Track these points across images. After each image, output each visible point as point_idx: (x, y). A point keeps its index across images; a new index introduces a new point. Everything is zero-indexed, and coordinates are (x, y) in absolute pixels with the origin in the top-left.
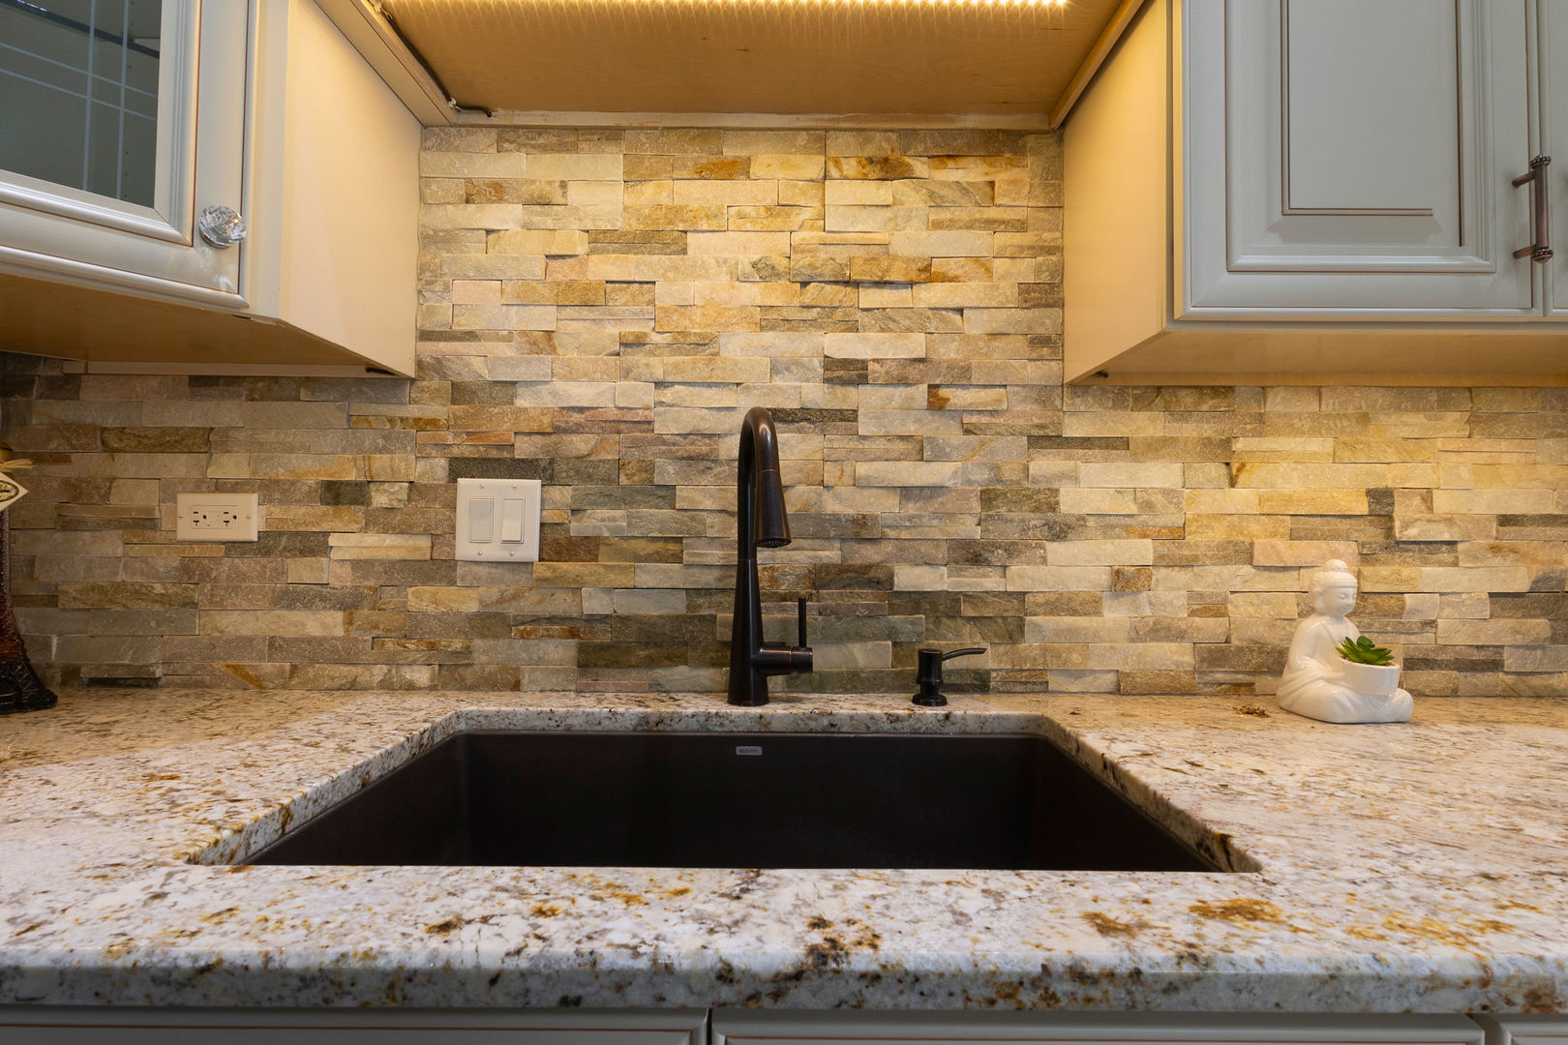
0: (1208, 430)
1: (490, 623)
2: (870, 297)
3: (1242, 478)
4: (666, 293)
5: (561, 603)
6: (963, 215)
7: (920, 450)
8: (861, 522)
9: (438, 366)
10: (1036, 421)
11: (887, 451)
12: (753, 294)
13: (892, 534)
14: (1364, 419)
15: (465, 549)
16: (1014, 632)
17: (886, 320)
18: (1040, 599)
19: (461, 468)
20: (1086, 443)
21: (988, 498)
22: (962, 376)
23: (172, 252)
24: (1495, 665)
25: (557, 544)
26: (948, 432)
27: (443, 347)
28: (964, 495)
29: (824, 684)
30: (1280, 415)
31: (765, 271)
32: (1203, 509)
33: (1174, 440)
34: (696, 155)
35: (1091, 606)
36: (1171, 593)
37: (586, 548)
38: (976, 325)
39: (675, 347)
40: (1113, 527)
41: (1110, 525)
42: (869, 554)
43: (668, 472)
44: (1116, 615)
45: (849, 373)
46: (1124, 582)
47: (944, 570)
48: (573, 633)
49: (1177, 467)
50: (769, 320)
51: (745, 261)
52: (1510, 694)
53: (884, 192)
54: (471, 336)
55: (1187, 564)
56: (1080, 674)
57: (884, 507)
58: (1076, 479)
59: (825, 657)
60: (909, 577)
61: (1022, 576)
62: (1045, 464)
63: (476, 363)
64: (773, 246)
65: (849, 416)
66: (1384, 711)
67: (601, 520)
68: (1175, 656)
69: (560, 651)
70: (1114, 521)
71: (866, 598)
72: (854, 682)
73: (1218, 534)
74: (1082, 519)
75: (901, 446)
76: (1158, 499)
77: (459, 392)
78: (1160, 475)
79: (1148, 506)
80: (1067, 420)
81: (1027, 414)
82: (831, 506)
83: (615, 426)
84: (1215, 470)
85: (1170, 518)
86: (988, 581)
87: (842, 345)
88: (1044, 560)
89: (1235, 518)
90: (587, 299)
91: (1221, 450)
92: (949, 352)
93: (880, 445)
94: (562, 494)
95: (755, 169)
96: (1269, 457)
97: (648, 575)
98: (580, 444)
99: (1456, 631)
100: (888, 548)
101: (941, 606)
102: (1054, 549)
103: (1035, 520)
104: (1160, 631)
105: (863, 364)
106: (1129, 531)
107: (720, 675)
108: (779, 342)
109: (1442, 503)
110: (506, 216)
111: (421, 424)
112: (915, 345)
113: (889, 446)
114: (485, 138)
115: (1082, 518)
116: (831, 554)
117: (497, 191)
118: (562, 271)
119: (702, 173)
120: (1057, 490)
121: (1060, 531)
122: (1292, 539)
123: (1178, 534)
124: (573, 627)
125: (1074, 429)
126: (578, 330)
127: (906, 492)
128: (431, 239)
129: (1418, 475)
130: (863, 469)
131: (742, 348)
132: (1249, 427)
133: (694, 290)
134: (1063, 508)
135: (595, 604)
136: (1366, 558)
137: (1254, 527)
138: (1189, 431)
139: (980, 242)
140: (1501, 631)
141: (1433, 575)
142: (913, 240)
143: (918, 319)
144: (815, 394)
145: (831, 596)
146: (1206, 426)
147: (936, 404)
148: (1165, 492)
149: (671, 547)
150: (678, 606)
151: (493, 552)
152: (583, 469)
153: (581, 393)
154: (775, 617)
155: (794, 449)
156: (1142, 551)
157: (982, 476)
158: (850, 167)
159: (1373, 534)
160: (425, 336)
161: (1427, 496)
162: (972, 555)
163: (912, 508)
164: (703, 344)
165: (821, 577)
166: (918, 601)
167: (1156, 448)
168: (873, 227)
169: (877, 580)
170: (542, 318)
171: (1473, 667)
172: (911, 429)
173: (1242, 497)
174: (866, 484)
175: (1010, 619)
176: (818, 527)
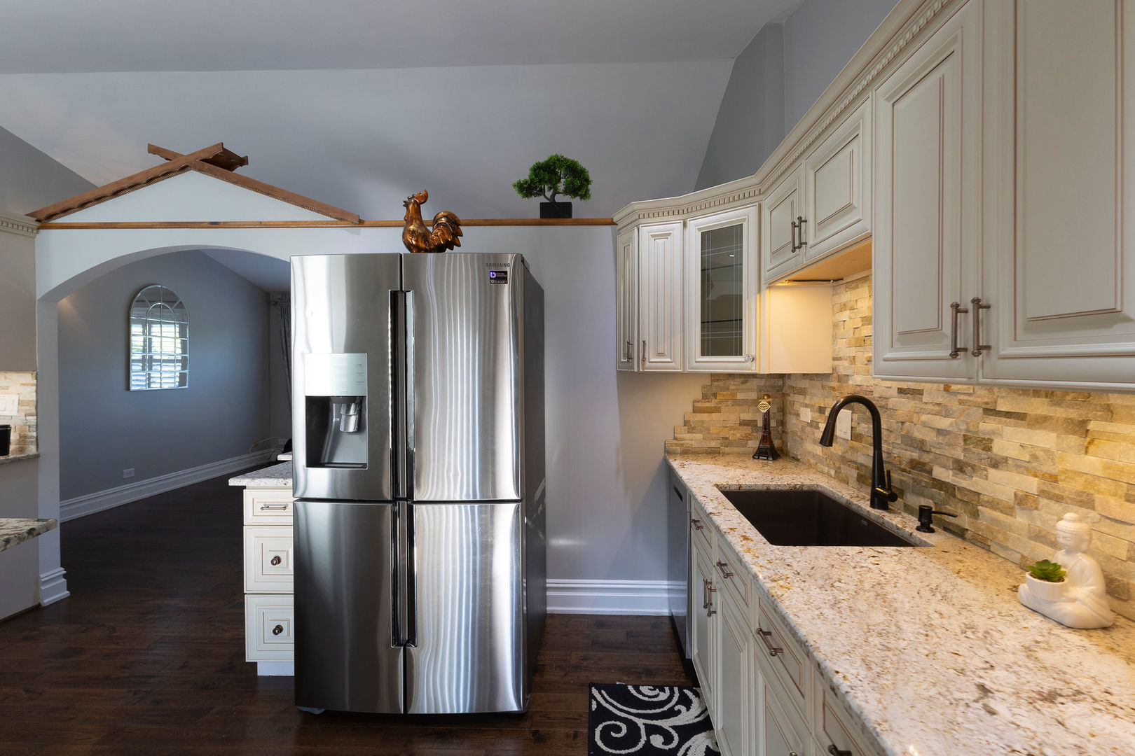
0: (1074, 414)
1: (843, 459)
3: (1092, 449)
5: (855, 457)
7: (943, 411)
8: (922, 442)
9: (836, 370)
10: (986, 400)
11: (932, 410)
13: (933, 450)
18: (986, 499)
20: (1008, 415)
21: (968, 438)
23: (744, 364)
25: (854, 435)
26: (953, 403)
27: (837, 363)
28: (958, 435)
30: (1123, 407)
32: (1069, 466)
33: (1051, 418)
35: (1010, 510)
36: (1048, 515)
37: (859, 437)
40: (1021, 467)
41: (1020, 467)
42: (926, 458)
44: (1021, 519)
46: (1021, 500)
47: (951, 472)
48: (858, 469)
49: (1054, 435)
54: (841, 359)
55: (1057, 499)
56: (1004, 547)
57: (930, 437)
58: (1001, 435)
60: (938, 471)
62: (988, 426)
63: (842, 368)
67: (863, 428)
69: (855, 474)
70: (1020, 463)
71: (923, 476)
73: (1077, 485)
74: (1006, 459)
75: (937, 408)
76: (1040, 454)
77: (839, 378)
78: (1044, 439)
79: (1035, 457)
80: (1000, 401)
81: (984, 396)
82: (916, 435)
83: (866, 392)
84: (1074, 440)
85: (1047, 468)
86: (966, 483)
88: (987, 478)
89: (1088, 476)
90: (861, 344)
91: (1080, 427)
93: (930, 407)
96: (1113, 437)
100: (931, 456)
101: (951, 489)
102: (992, 472)
103: (984, 455)
106: (1029, 472)
110: (846, 315)
111: (834, 389)
113: (933, 407)
114: (843, 288)
115: (1003, 458)
116: (916, 455)
117: (845, 306)
118: (857, 334)
120: (992, 440)
121: (996, 464)
122: (1127, 501)
123: (1054, 479)
124: (857, 466)
125: (1002, 406)
126: (860, 356)
127: (940, 432)
128: (835, 326)
130: (924, 417)
132: (1099, 413)
134: (995, 450)
135: (861, 459)
137: (1103, 486)
138: (1060, 413)
145: (915, 474)
146: (1071, 410)
147: (948, 389)
148: (1046, 451)
151: (843, 436)
153: (861, 377)
154: (896, 477)
155: (906, 406)
156: (1031, 485)
157: (966, 428)
160: (834, 359)
162: (960, 467)
163: (940, 439)
165: (913, 465)
166: (941, 485)
167: (1040, 422)
169: (928, 470)
170: (853, 352)
172: (940, 400)
173: (1091, 463)
174: (925, 425)
175: (973, 502)
176: (910, 442)
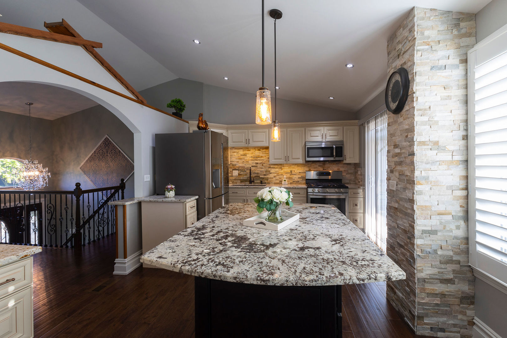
1: (235, 179)
2: (258, 159)
4: (245, 159)
5: (239, 178)
6: (264, 153)
7: (262, 168)
8: (258, 173)
9: (232, 163)
12: (251, 158)
14: (290, 166)
15: (233, 175)
16: (268, 180)
17: (259, 160)
18: (269, 178)
19: (233, 170)
20: (272, 168)
21: (266, 171)
22: (264, 163)
24: (299, 182)
25: (239, 175)
26: (263, 167)
27: (232, 162)
28: (264, 171)
29: (256, 183)
30: (285, 166)
31: (252, 157)
34: (247, 150)
35: (273, 178)
36: (278, 177)
37: (241, 175)
38: (265, 160)
39: (246, 162)
41: (274, 173)
42: (258, 175)
43: (246, 170)
44: (274, 179)
45: (257, 163)
46: (274, 177)
47: (263, 176)
50: (252, 160)
51: (250, 156)
52: (300, 184)
53: (259, 152)
54: (233, 161)
55: (278, 175)
56: (272, 183)
57: (259, 172)
58: (272, 170)
59: (255, 181)
60: (261, 176)
61: (268, 176)
62: (269, 169)
63: (234, 163)
64: (252, 155)
65: (257, 166)
66: (286, 184)
67: (242, 173)
68: (278, 181)
69: (239, 181)
71: (258, 178)
72: (257, 183)
73: (281, 173)
77: (233, 165)
78: (277, 170)
80: (271, 166)
81: (268, 166)
82: (256, 172)
83: (242, 167)
84: (280, 169)
86: (266, 177)
87: (256, 162)
90: (240, 159)
91: (281, 168)
92: (263, 162)
94: (239, 171)
95: (251, 150)
96: (284, 168)
97: (245, 176)
98: (240, 168)
99: (296, 180)
101: (263, 178)
103: (269, 173)
104: (277, 180)
105: (258, 163)
106: (275, 173)
107: (249, 183)
108: (252, 161)
109: (295, 171)
110: (235, 154)
111: (231, 167)
112: (261, 162)
113: (259, 168)
116: (256, 175)
117: (235, 152)
118: (239, 157)
119: (248, 151)
121: (271, 174)
122: (285, 174)
123: (278, 174)
124: (240, 180)
126: (240, 161)
127: (261, 171)
129: (294, 170)
130: (258, 170)
131: (250, 162)
133: (247, 158)
134: (271, 172)
135: (241, 178)
136: (290, 175)
137: (283, 173)
138: (279, 167)
139: (265, 155)
140: (299, 180)
141: (295, 176)
142: (261, 155)
143: (261, 160)
144: (255, 165)
145: (256, 178)
147: (262, 165)
149: (246, 175)
150: (247, 178)
151: (235, 175)
152: (241, 170)
153: (240, 165)
154: (252, 179)
155: (253, 169)
156: (276, 175)
157: (265, 170)
158: (257, 150)
159: (291, 173)
161: (294, 171)
162: (265, 175)
164: (248, 162)
165: (255, 176)
166: (261, 178)
167: (277, 168)
168: (258, 154)
169: (259, 177)
170: (238, 160)
171: (297, 182)
173: (282, 171)
174: (258, 171)
175: (267, 179)
176: (255, 173)
